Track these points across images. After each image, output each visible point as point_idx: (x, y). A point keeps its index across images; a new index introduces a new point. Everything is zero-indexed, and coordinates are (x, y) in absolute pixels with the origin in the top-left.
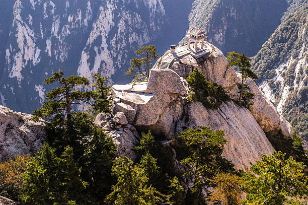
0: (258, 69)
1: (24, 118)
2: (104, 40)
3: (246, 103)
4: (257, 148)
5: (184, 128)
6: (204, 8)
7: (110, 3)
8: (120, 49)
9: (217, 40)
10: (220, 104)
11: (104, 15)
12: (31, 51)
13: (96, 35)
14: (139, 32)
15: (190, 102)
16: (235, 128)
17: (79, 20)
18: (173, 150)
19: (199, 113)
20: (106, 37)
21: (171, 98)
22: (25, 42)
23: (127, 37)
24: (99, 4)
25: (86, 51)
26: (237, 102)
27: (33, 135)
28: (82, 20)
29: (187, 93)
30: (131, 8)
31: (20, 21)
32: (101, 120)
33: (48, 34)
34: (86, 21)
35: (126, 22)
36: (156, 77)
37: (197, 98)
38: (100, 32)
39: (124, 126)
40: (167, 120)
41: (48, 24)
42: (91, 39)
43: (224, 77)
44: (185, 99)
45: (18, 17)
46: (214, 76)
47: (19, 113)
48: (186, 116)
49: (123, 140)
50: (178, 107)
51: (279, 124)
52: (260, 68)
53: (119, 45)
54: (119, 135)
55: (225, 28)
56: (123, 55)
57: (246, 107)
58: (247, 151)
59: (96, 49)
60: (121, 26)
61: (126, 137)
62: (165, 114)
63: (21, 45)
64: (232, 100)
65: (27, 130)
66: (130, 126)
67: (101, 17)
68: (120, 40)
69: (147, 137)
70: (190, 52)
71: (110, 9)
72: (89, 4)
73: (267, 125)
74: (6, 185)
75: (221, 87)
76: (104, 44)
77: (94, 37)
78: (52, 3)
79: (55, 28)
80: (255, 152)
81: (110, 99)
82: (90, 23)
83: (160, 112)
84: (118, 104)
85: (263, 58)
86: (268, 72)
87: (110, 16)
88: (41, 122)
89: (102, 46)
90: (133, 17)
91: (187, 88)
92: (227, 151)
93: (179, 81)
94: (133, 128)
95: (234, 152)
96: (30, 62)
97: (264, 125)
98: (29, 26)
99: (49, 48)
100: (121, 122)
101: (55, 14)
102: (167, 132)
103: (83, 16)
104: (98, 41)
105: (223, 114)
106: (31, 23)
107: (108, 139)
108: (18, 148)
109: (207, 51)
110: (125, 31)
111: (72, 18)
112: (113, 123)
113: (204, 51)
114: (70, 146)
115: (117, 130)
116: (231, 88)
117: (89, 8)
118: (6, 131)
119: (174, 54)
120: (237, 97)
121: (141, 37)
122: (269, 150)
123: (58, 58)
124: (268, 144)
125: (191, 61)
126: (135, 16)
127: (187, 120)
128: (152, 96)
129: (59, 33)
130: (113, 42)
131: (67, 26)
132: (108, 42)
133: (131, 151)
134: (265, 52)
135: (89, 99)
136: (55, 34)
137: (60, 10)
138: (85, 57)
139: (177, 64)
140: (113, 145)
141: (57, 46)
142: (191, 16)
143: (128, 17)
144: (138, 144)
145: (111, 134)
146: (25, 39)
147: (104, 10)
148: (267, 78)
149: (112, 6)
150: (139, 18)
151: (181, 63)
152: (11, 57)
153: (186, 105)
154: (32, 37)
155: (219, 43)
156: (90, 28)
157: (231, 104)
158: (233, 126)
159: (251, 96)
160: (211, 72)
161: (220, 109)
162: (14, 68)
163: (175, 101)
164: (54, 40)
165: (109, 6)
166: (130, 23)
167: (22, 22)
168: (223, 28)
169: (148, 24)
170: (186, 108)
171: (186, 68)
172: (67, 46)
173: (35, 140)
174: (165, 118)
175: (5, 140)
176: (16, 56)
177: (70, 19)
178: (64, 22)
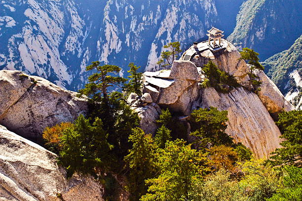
0: (290, 60)
1: (72, 95)
2: (169, 35)
3: (255, 89)
4: (260, 125)
5: (198, 108)
6: (248, 11)
7: (174, 6)
8: (181, 42)
9: (258, 36)
10: (231, 89)
11: (170, 16)
12: (115, 42)
13: (163, 31)
14: (196, 29)
15: (204, 88)
16: (242, 109)
17: (150, 20)
18: (188, 124)
19: (212, 96)
20: (171, 33)
21: (189, 84)
22: (111, 36)
23: (187, 33)
24: (166, 7)
25: (155, 43)
26: (246, 89)
27: (78, 108)
28: (153, 20)
29: (203, 80)
30: (191, 10)
31: (108, 20)
32: (132, 98)
33: (128, 30)
34: (156, 20)
35: (187, 21)
36: (177, 67)
37: (211, 84)
38: (166, 28)
39: (149, 104)
40: (185, 100)
41: (128, 22)
42: (159, 34)
43: (236, 68)
44: (200, 85)
45: (107, 17)
46: (228, 67)
47: (69, 92)
48: (200, 99)
49: (147, 115)
50: (195, 91)
51: (283, 107)
52: (292, 59)
53: (180, 39)
54: (144, 111)
55: (265, 26)
56: (183, 46)
57: (254, 93)
58: (251, 127)
59: (163, 41)
60: (183, 24)
61: (149, 112)
62: (183, 96)
63: (108, 38)
64: (243, 87)
65: (73, 104)
66: (154, 104)
67: (167, 17)
68: (181, 35)
69: (165, 113)
70: (209, 47)
71: (174, 11)
72: (159, 7)
73: (272, 107)
74: (53, 143)
75: (232, 76)
76: (169, 38)
77: (162, 32)
78: (131, 7)
79: (133, 26)
80: (258, 129)
81: (142, 83)
82: (159, 21)
83: (179, 94)
84: (147, 87)
85: (295, 52)
86: (299, 62)
87: (175, 17)
88: (85, 98)
89: (167, 39)
90: (192, 17)
91: (203, 76)
92: (233, 127)
93: (196, 70)
94: (157, 106)
95: (240, 128)
96: (114, 50)
97: (270, 107)
98: (114, 24)
99: (128, 40)
100: (146, 101)
101: (133, 15)
102: (185, 110)
103: (154, 17)
104: (164, 35)
105: (233, 98)
106: (115, 21)
107: (134, 114)
108: (65, 117)
109: (223, 47)
110: (185, 28)
111: (146, 18)
112: (141, 101)
113: (221, 46)
114: (99, 118)
115: (144, 107)
116: (242, 77)
117: (159, 10)
118: (57, 104)
119: (196, 49)
120: (247, 84)
121: (197, 33)
122: (272, 128)
123: (134, 48)
124: (271, 123)
125: (209, 54)
126: (194, 16)
127: (201, 101)
128: (173, 82)
129: (136, 29)
130: (176, 36)
131: (142, 24)
132: (172, 36)
133: (153, 124)
134: (297, 47)
135: (119, 83)
136: (133, 30)
137: (137, 12)
138: (154, 47)
139: (198, 57)
140: (138, 118)
141: (134, 39)
142: (238, 17)
143: (188, 17)
144: (159, 119)
145: (138, 110)
146: (111, 33)
147: (170, 12)
148: (297, 67)
149: (176, 9)
150: (196, 18)
151: (200, 56)
152: (101, 47)
153: (201, 89)
154: (116, 32)
155: (260, 39)
156: (159, 25)
157: (242, 90)
158: (241, 107)
159: (259, 84)
160: (225, 64)
161: (231, 94)
162: (102, 54)
163: (193, 86)
164: (132, 34)
165: (174, 8)
166: (189, 22)
167: (110, 21)
168: (263, 26)
169: (204, 23)
170: (200, 92)
171: (204, 61)
172: (141, 39)
173: (79, 112)
174: (183, 99)
175: (56, 110)
176: (104, 46)
177: (144, 18)
178: (139, 21)
